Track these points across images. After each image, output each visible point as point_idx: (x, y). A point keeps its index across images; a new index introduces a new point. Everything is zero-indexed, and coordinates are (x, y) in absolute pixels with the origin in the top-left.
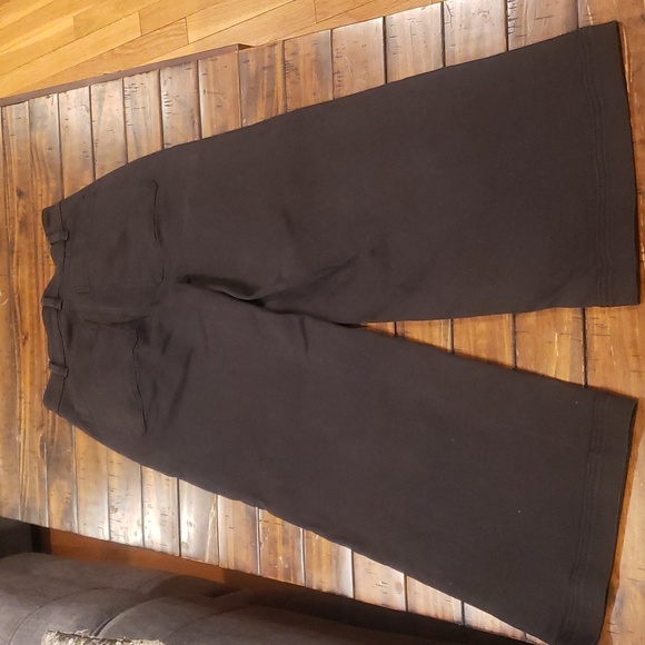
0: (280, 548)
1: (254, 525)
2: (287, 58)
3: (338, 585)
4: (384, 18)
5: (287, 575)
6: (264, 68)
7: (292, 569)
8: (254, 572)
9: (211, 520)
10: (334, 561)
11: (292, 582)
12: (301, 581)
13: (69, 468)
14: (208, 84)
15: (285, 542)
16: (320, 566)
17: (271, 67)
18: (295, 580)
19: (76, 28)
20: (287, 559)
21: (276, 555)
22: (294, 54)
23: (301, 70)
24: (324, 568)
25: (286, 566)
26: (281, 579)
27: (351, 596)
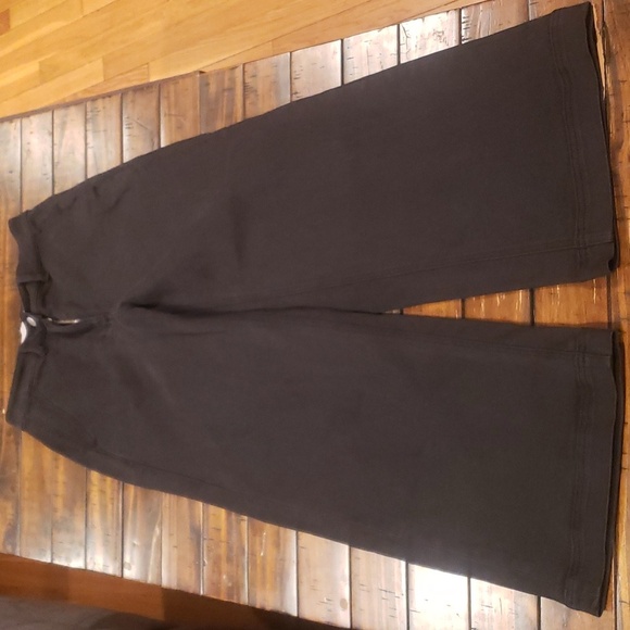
0: (224, 566)
1: (198, 544)
2: (247, 80)
3: (282, 603)
4: (342, 40)
5: (230, 595)
6: (224, 90)
7: (236, 587)
8: (197, 592)
9: (154, 540)
10: (278, 579)
11: (235, 601)
12: (244, 600)
13: (13, 489)
14: (169, 107)
15: (229, 560)
16: (264, 584)
17: (231, 89)
18: (239, 598)
19: (41, 72)
20: (230, 578)
21: (220, 574)
22: (254, 76)
23: (260, 92)
24: (268, 586)
25: (230, 585)
26: (224, 598)
27: (295, 614)
